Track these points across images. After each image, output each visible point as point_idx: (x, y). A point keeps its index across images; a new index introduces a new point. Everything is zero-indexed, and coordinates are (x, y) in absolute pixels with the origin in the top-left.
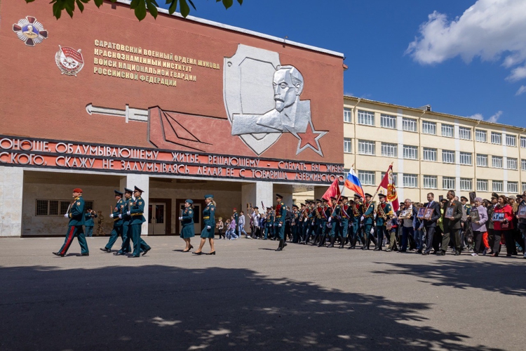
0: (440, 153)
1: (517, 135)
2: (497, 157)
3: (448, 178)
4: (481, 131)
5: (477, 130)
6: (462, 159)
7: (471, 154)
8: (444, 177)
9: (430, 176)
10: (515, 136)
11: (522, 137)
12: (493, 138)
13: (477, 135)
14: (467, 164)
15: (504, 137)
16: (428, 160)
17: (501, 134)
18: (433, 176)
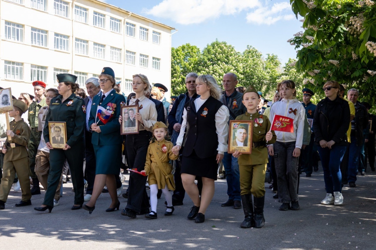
0: (27, 32)
1: (122, 19)
2: (99, 45)
3: (39, 67)
4: (81, 8)
5: (77, 7)
6: (57, 42)
7: (68, 37)
8: (32, 66)
9: (13, 63)
10: (120, 21)
11: (127, 23)
12: (95, 19)
13: (76, 12)
14: (63, 50)
15: (108, 19)
16: (12, 40)
17: (104, 15)
18: (18, 64)
